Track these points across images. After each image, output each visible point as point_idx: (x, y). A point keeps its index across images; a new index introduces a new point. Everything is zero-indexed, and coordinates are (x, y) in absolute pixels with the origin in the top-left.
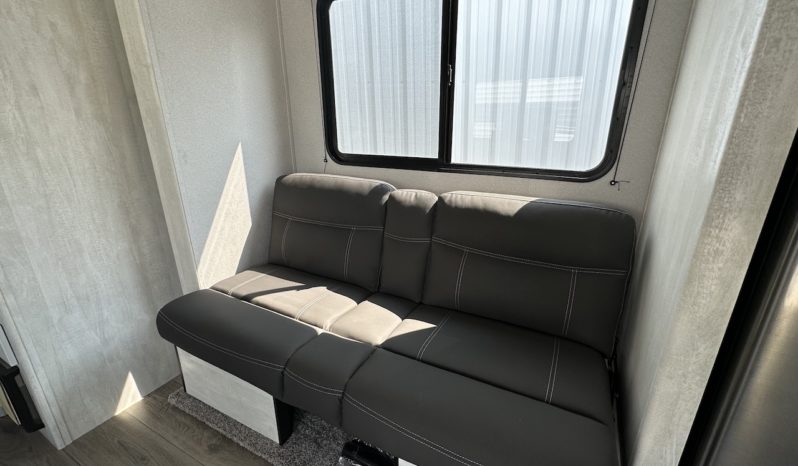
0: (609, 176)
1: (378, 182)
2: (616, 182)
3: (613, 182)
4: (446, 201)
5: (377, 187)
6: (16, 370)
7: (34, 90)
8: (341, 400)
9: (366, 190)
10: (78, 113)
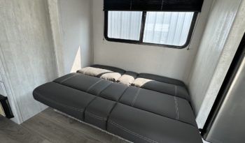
0: (187, 47)
3: (188, 49)
6: (6, 98)
7: (19, 6)
8: (107, 121)
10: (31, 15)
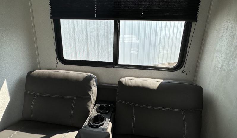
0: (182, 69)
1: (87, 74)
2: (184, 71)
3: (183, 72)
4: (124, 82)
5: (87, 77)
9: (82, 79)
